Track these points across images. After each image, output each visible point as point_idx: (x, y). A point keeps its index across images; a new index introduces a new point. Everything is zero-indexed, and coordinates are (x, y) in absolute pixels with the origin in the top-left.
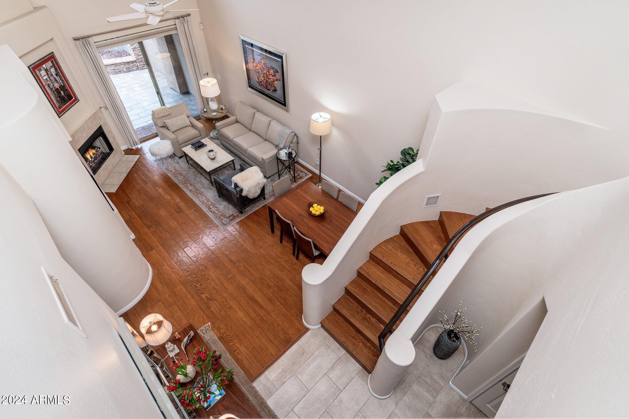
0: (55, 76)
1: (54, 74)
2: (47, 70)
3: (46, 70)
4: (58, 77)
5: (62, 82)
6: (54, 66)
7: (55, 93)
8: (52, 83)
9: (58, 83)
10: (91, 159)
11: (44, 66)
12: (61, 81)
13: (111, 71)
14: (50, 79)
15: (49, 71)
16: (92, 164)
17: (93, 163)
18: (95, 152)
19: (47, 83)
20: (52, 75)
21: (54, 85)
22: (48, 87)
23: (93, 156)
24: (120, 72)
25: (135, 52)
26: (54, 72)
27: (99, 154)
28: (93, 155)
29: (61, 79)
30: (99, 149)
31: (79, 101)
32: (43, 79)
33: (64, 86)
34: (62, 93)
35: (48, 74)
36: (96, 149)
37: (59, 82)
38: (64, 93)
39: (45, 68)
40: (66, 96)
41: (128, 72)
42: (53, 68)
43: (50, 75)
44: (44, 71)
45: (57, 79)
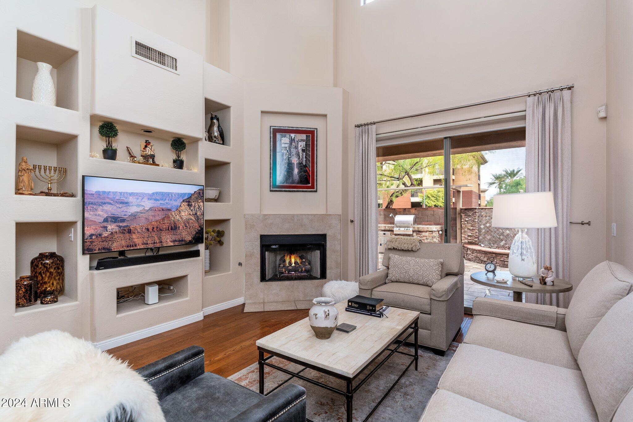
0: (300, 151)
1: (300, 149)
2: (294, 140)
3: (292, 140)
4: (304, 153)
5: (306, 161)
6: (307, 141)
7: (286, 165)
8: (290, 155)
9: (299, 159)
10: (288, 265)
11: (293, 135)
12: (304, 159)
14: (290, 150)
15: (296, 142)
16: (285, 272)
17: (288, 272)
18: (299, 262)
19: (282, 151)
20: (296, 148)
21: (290, 158)
22: (281, 155)
23: (293, 265)
26: (302, 146)
27: (304, 269)
28: (295, 263)
29: (306, 157)
30: (307, 264)
31: (316, 191)
32: (281, 144)
33: (305, 166)
34: (296, 171)
35: (291, 144)
36: (304, 260)
37: (301, 159)
38: (299, 172)
39: (293, 138)
40: (299, 177)
42: (304, 143)
43: (293, 146)
44: (289, 139)
45: (301, 154)
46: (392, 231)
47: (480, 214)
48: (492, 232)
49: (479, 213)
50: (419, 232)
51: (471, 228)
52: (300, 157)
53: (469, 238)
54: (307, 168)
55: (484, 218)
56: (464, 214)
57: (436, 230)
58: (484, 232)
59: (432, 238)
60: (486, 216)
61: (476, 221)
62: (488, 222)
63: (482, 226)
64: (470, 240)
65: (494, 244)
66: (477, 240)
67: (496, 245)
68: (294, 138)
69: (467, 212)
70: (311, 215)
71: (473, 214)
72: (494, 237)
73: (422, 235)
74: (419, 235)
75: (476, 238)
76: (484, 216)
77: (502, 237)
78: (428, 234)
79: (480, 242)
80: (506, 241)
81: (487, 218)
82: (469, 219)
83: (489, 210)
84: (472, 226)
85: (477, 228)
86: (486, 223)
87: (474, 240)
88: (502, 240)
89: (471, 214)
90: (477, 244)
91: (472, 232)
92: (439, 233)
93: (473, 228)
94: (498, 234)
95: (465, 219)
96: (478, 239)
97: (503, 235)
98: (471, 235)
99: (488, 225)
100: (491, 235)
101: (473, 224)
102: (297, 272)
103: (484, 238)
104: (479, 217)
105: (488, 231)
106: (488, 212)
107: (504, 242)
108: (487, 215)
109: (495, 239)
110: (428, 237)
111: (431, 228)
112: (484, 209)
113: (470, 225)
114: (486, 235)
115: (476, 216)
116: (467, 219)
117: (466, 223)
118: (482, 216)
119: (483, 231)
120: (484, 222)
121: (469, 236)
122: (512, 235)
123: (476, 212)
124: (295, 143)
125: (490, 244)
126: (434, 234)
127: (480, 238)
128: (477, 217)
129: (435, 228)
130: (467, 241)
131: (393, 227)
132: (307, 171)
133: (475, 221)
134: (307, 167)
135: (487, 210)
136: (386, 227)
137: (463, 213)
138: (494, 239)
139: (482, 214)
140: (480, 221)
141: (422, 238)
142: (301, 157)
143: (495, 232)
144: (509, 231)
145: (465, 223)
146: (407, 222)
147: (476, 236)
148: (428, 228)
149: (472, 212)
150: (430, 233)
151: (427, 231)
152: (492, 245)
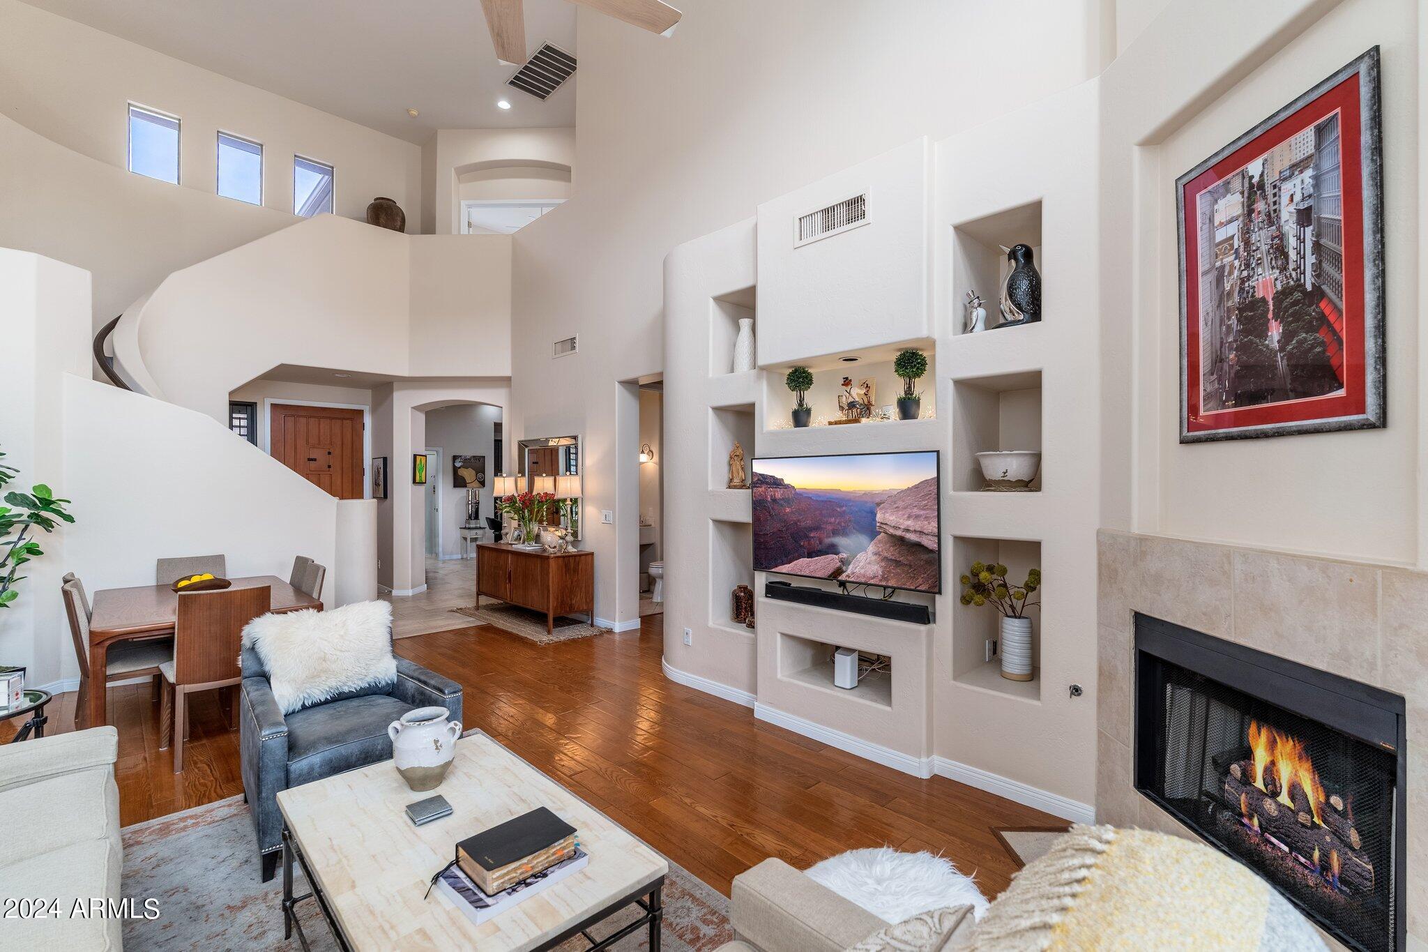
0: (1290, 227)
1: (1288, 215)
2: (1261, 186)
3: (1255, 193)
5: (1318, 269)
6: (1320, 155)
7: (1233, 321)
8: (1248, 266)
9: (1283, 269)
10: (1262, 785)
11: (1257, 167)
12: (1311, 259)
15: (1271, 194)
16: (1250, 816)
17: (1261, 825)
18: (1312, 802)
19: (1218, 264)
20: (1272, 218)
21: (1249, 278)
22: (1214, 283)
26: (1298, 198)
27: (1335, 861)
29: (1317, 246)
32: (1212, 237)
33: (1318, 293)
34: (1275, 332)
35: (1250, 213)
37: (1292, 266)
38: (1286, 337)
39: (1255, 180)
40: (1290, 356)
42: (1307, 173)
43: (1258, 219)
44: (1242, 193)
45: (1292, 242)
52: (1286, 256)
54: (1322, 305)
68: (1262, 175)
70: (1310, 561)
102: (1302, 860)
124: (1265, 198)
132: (1322, 318)
134: (1322, 295)
142: (1293, 255)
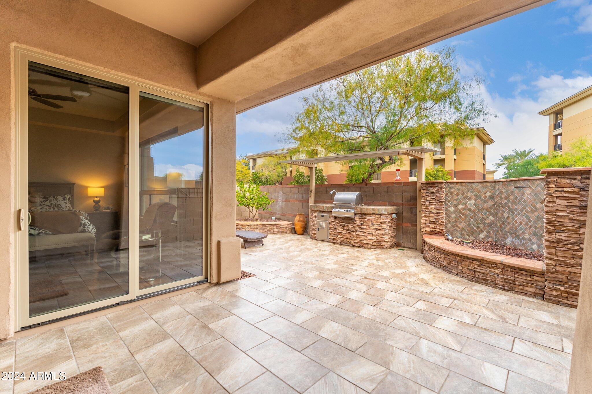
13: (468, 272)
24: (485, 281)
25: (553, 250)
41: (504, 289)
46: (331, 212)
47: (449, 191)
48: (466, 217)
49: (448, 189)
50: (362, 215)
51: (435, 211)
53: (432, 225)
55: (455, 197)
56: (425, 191)
57: (386, 213)
58: (455, 217)
59: (379, 224)
60: (457, 194)
61: (442, 200)
62: (460, 202)
63: (452, 209)
64: (432, 228)
65: (469, 236)
66: (443, 228)
67: (472, 238)
69: (430, 188)
71: (438, 191)
72: (469, 225)
73: (366, 220)
74: (362, 219)
75: (442, 225)
76: (455, 193)
77: (481, 226)
78: (374, 217)
79: (448, 232)
80: (488, 232)
81: (459, 197)
82: (432, 197)
83: (462, 184)
84: (436, 208)
85: (443, 211)
86: (458, 204)
87: (439, 229)
88: (482, 231)
89: (434, 191)
90: (442, 234)
91: (436, 217)
92: (391, 216)
93: (437, 211)
94: (476, 221)
95: (427, 198)
96: (446, 228)
97: (484, 223)
98: (434, 220)
99: (460, 207)
100: (465, 222)
101: (437, 205)
103: (454, 226)
104: (446, 195)
105: (460, 217)
106: (461, 187)
107: (484, 233)
108: (460, 192)
109: (472, 228)
110: (374, 222)
111: (378, 210)
112: (455, 184)
113: (433, 206)
114: (457, 223)
115: (442, 194)
116: (429, 198)
117: (428, 203)
118: (451, 194)
119: (454, 215)
120: (455, 203)
121: (431, 222)
122: (498, 224)
123: (442, 188)
125: (463, 235)
126: (383, 218)
127: (449, 225)
128: (444, 196)
129: (384, 210)
130: (428, 229)
131: (332, 208)
133: (440, 201)
135: (459, 184)
136: (324, 207)
137: (423, 189)
138: (469, 228)
139: (452, 190)
140: (449, 202)
141: (366, 223)
143: (471, 218)
144: (494, 217)
145: (426, 203)
146: (350, 201)
147: (442, 223)
148: (374, 210)
149: (437, 188)
150: (378, 216)
151: (372, 214)
152: (467, 237)
